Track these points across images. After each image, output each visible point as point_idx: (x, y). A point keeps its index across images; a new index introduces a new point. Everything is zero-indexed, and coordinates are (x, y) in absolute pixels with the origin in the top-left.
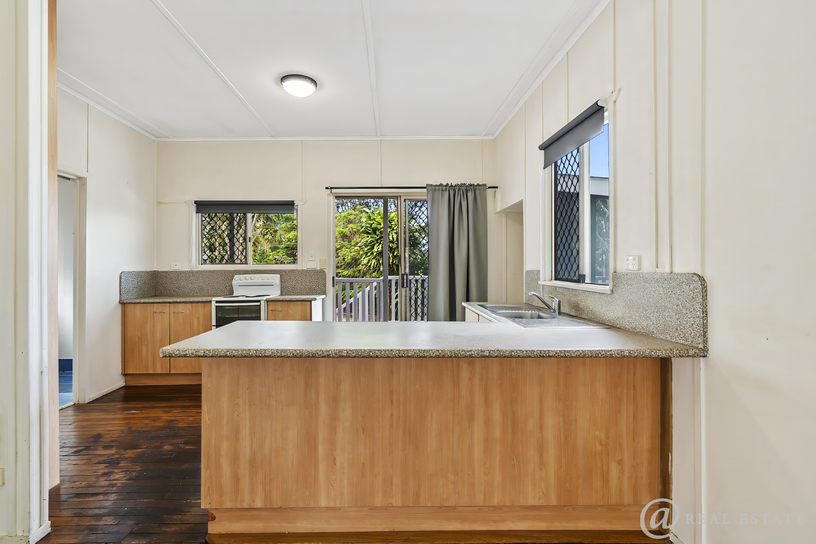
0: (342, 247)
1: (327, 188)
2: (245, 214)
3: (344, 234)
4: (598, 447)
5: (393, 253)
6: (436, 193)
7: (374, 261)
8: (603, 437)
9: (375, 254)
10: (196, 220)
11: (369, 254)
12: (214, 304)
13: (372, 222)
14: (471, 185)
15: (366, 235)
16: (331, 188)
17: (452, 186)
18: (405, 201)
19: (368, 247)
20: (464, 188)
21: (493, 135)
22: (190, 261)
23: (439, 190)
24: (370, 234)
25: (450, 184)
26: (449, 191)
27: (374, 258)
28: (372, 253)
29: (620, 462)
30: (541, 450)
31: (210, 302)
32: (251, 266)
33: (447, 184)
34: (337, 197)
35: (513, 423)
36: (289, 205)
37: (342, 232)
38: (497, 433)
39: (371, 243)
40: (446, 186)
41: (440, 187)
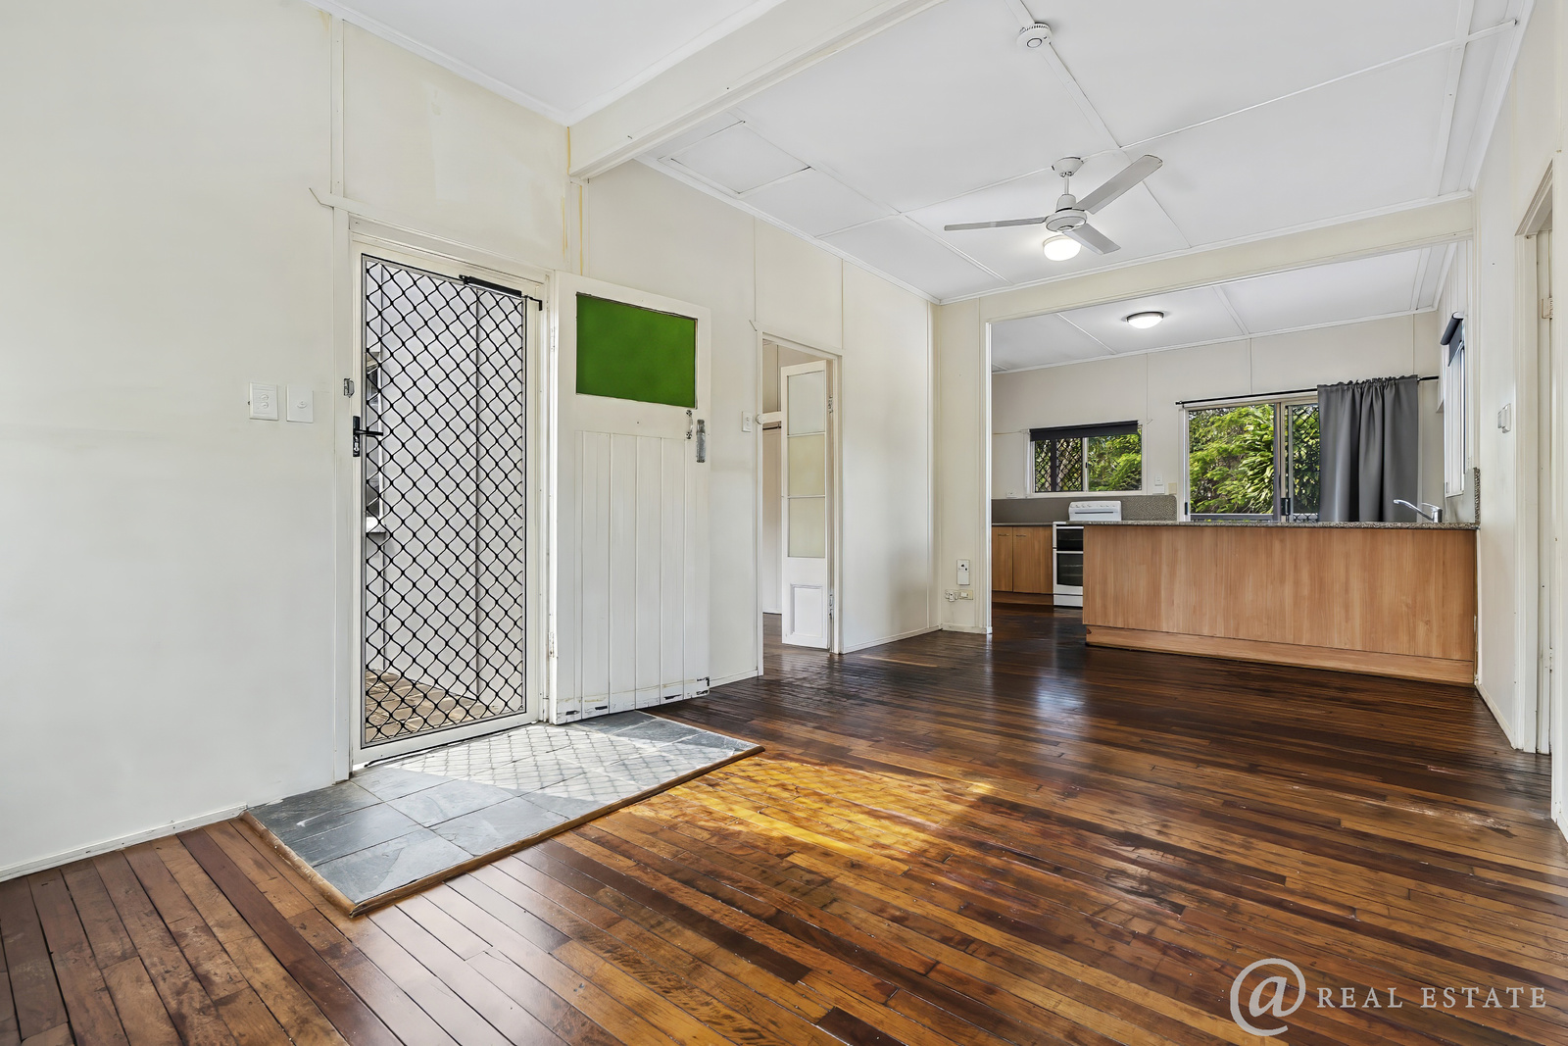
0: (1224, 479)
1: (1177, 403)
2: (1081, 440)
3: (1230, 453)
4: (1404, 609)
5: (1301, 479)
6: (1333, 395)
7: (1266, 491)
8: (1410, 601)
9: (1266, 481)
10: (1030, 448)
11: (1256, 481)
12: (1055, 528)
13: (1264, 432)
14: (1390, 379)
15: (1252, 453)
16: (1183, 403)
17: (1357, 383)
18: (1287, 407)
19: (1256, 471)
20: (1378, 385)
21: (1432, 306)
22: (1025, 489)
23: (1337, 390)
24: (1259, 450)
25: (1354, 382)
26: (1353, 390)
27: (1266, 487)
28: (1263, 480)
29: (1428, 623)
30: (1347, 607)
31: (1051, 526)
32: (1086, 493)
33: (1351, 382)
34: (1191, 412)
35: (1320, 585)
36: (1131, 426)
37: (1226, 450)
38: (1306, 591)
39: (1261, 464)
40: (1348, 384)
41: (1339, 387)
